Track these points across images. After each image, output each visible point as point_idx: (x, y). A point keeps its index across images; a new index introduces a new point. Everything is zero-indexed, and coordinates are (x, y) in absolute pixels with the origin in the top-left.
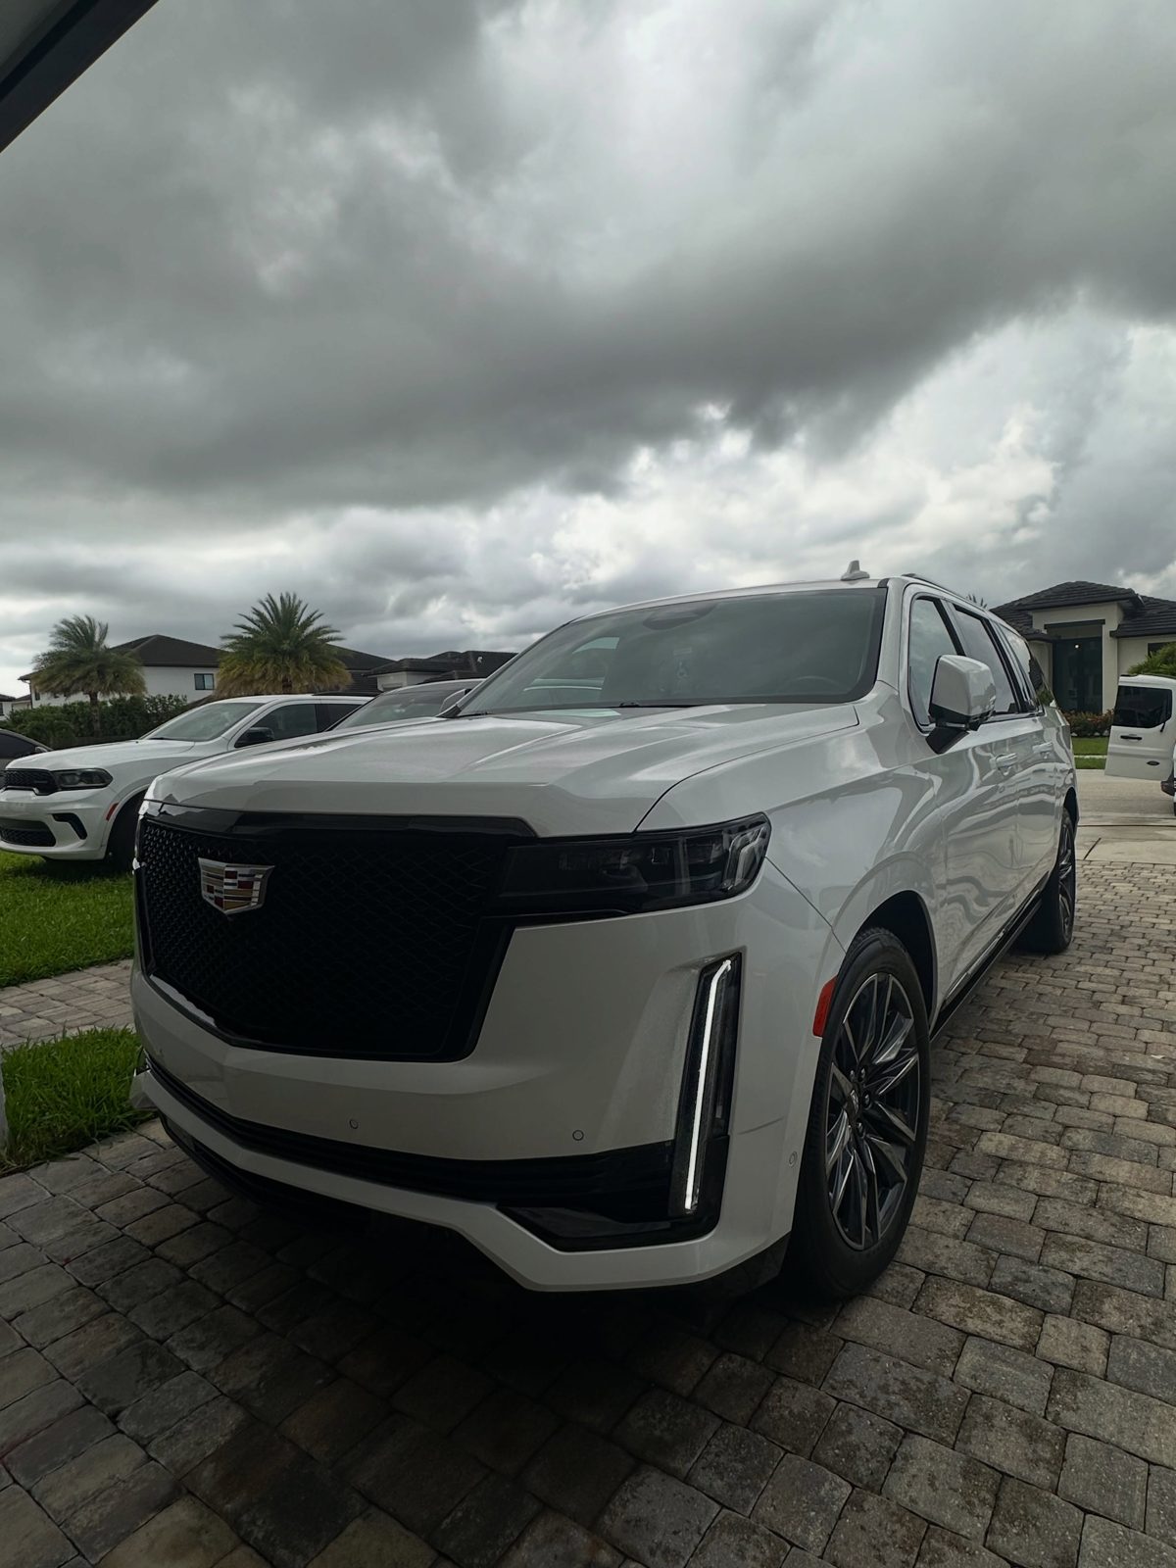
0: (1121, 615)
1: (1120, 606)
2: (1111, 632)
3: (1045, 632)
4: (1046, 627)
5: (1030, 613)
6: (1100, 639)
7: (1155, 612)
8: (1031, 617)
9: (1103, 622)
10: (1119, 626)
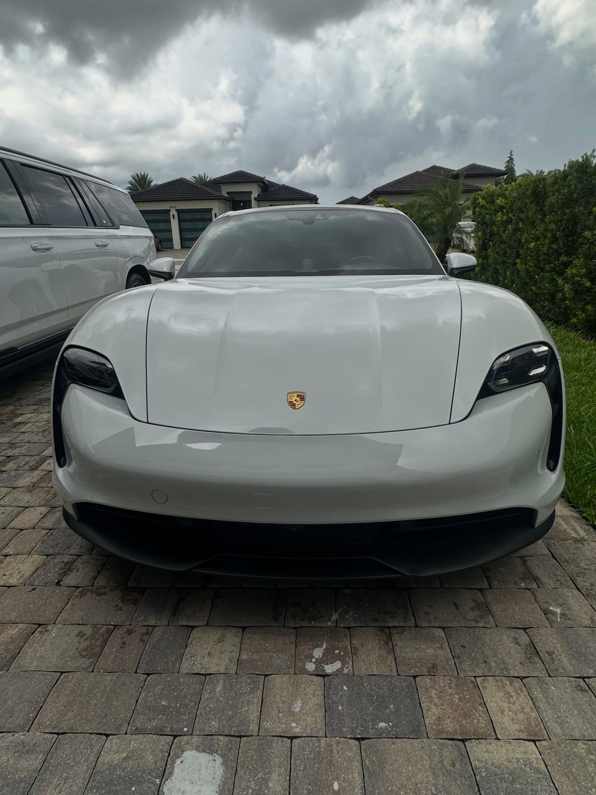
0: (260, 190)
1: (258, 184)
2: (255, 198)
3: (227, 196)
4: (228, 193)
5: (220, 185)
6: (251, 201)
7: (273, 190)
8: (221, 187)
9: (251, 192)
10: (258, 195)
